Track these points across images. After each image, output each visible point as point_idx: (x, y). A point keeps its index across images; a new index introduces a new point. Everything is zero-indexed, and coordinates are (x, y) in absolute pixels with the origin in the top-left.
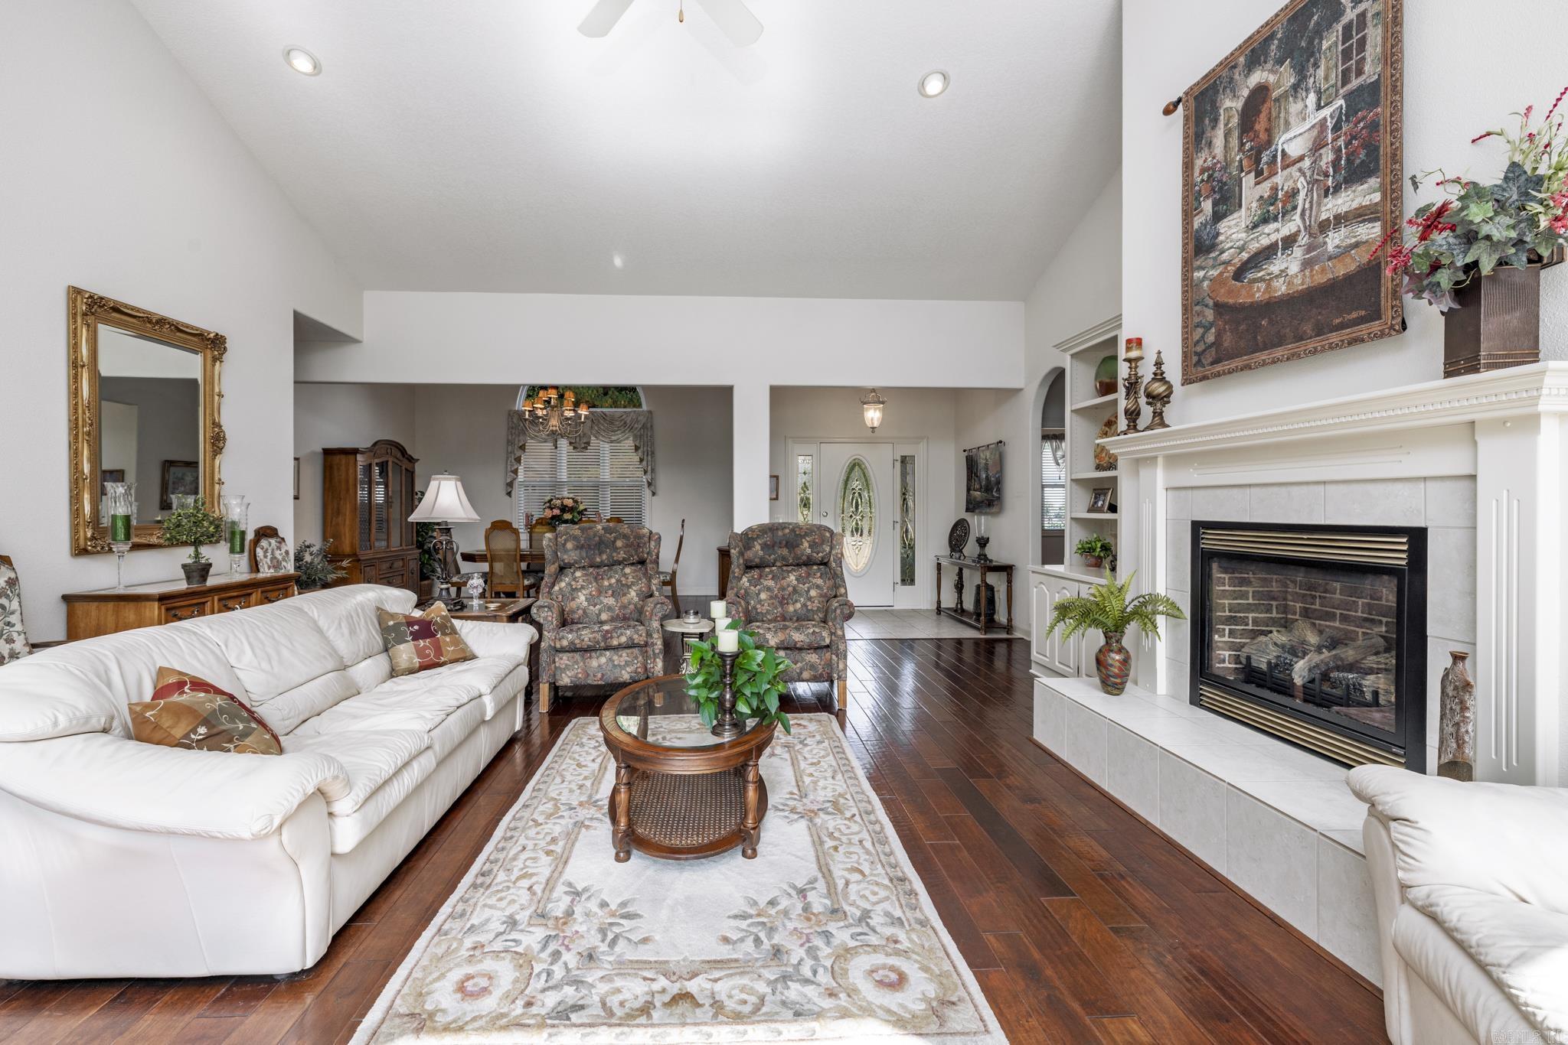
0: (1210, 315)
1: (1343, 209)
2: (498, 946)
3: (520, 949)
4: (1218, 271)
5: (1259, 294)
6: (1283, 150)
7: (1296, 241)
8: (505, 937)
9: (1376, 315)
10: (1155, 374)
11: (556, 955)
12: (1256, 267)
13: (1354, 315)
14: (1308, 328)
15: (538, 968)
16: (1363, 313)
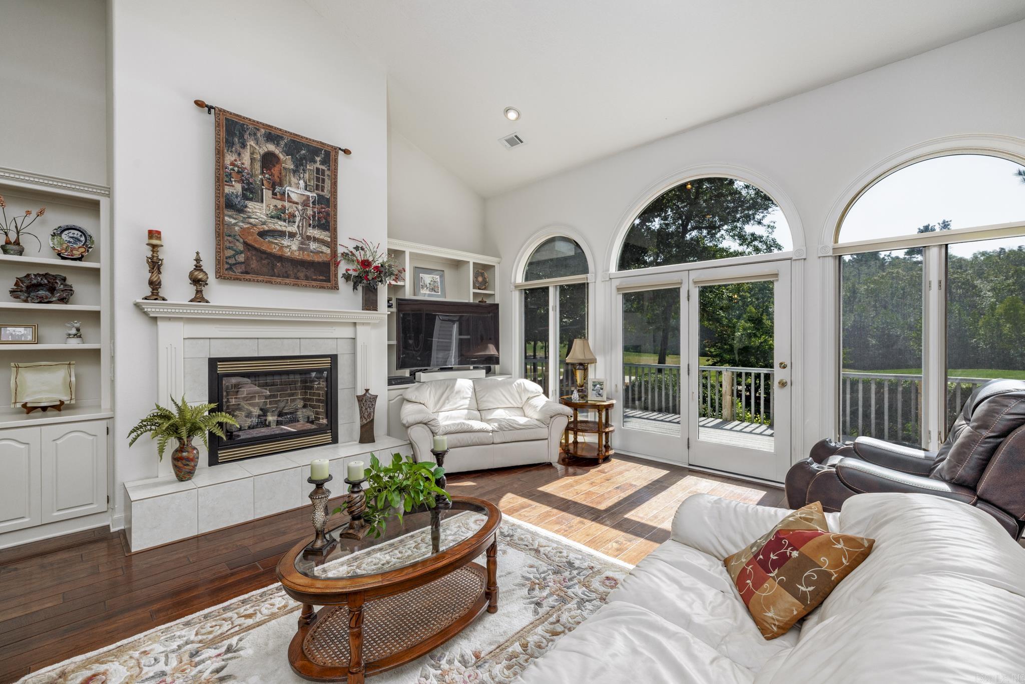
0: (240, 247)
1: (317, 236)
2: (594, 595)
3: (584, 588)
4: (247, 226)
5: (275, 250)
6: (288, 193)
7: (295, 237)
8: (588, 598)
9: (328, 280)
10: (196, 266)
11: (571, 579)
12: (273, 236)
13: (321, 278)
14: (301, 275)
15: (582, 578)
16: (324, 278)
